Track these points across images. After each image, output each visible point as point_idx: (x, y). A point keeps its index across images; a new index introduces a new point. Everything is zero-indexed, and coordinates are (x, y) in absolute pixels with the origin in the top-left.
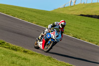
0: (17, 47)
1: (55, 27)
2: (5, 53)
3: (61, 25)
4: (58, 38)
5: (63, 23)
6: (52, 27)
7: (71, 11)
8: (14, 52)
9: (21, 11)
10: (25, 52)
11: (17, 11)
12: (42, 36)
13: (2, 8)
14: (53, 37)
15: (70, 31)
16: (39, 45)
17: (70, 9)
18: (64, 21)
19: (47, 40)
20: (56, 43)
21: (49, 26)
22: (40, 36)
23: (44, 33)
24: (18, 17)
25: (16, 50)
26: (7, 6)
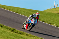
0: (22, 32)
1: (34, 17)
2: (15, 36)
3: (37, 15)
4: (35, 23)
5: (38, 14)
6: (32, 16)
7: (55, 11)
8: (21, 35)
9: (25, 11)
10: (27, 35)
11: (22, 11)
12: (26, 22)
13: (14, 9)
14: (32, 22)
15: (54, 23)
16: (25, 27)
17: (54, 10)
18: (39, 13)
19: (29, 24)
20: (34, 25)
21: (30, 16)
22: (25, 22)
23: (27, 20)
24: (23, 14)
25: (22, 34)
26: (17, 8)
